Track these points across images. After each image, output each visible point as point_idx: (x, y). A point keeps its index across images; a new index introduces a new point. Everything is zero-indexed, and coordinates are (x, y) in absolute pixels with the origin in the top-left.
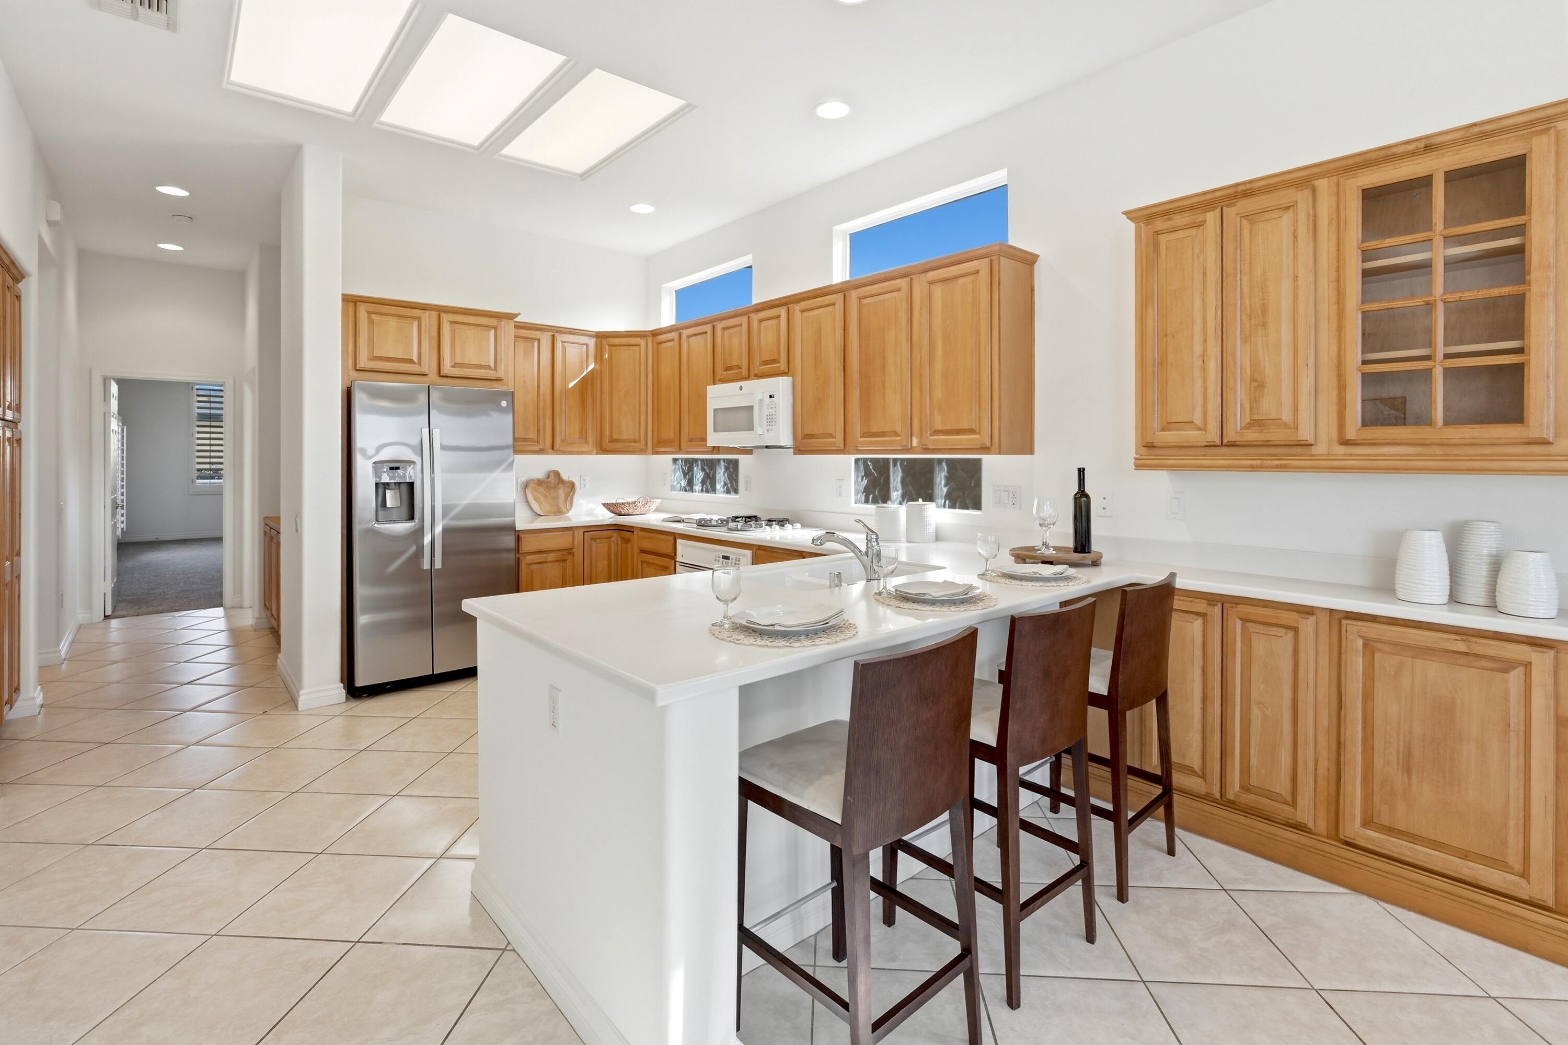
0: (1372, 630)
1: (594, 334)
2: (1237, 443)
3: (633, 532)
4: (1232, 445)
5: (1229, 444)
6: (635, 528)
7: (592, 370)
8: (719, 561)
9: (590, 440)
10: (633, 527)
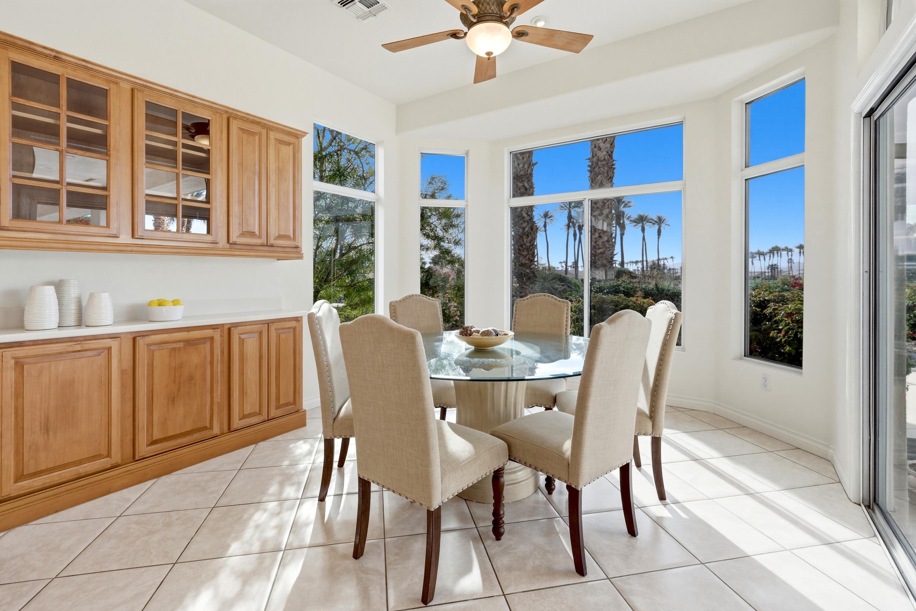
0: (20, 352)
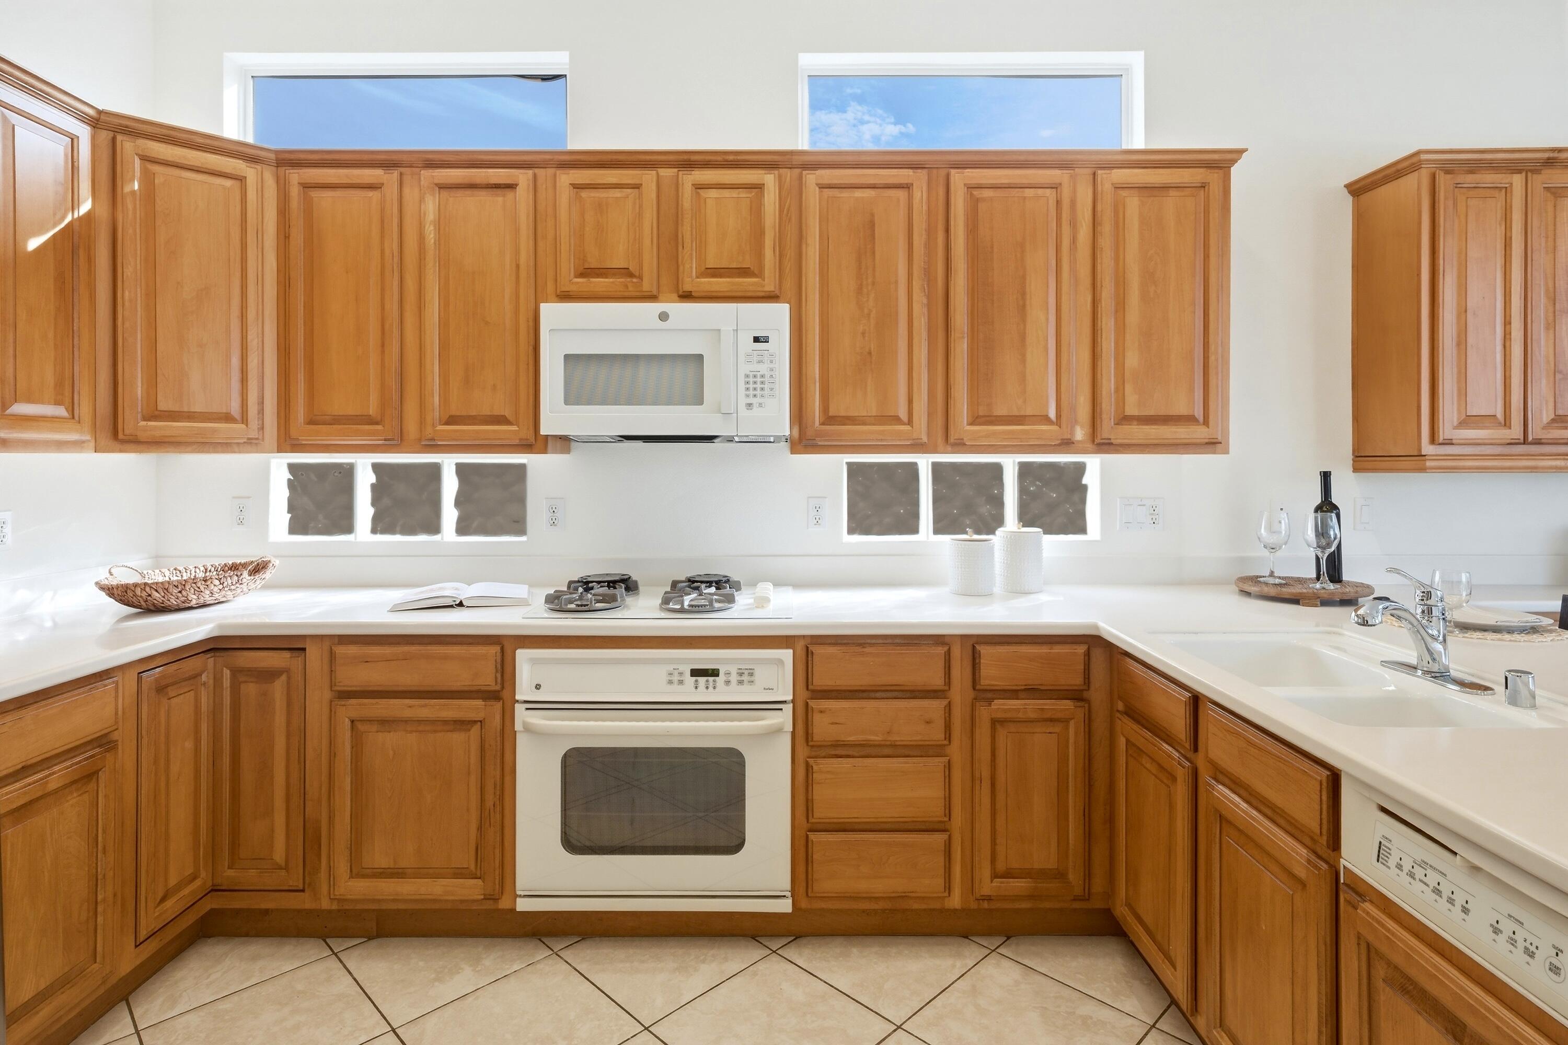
1: (91, 112)
2: (1543, 441)
3: (304, 649)
4: (1538, 442)
5: (1534, 441)
6: (308, 640)
7: (89, 214)
8: (681, 682)
9: (84, 409)
10: (303, 637)
